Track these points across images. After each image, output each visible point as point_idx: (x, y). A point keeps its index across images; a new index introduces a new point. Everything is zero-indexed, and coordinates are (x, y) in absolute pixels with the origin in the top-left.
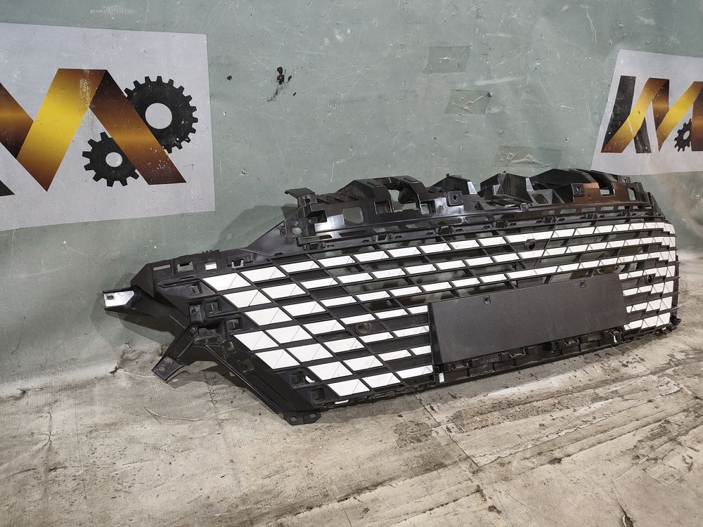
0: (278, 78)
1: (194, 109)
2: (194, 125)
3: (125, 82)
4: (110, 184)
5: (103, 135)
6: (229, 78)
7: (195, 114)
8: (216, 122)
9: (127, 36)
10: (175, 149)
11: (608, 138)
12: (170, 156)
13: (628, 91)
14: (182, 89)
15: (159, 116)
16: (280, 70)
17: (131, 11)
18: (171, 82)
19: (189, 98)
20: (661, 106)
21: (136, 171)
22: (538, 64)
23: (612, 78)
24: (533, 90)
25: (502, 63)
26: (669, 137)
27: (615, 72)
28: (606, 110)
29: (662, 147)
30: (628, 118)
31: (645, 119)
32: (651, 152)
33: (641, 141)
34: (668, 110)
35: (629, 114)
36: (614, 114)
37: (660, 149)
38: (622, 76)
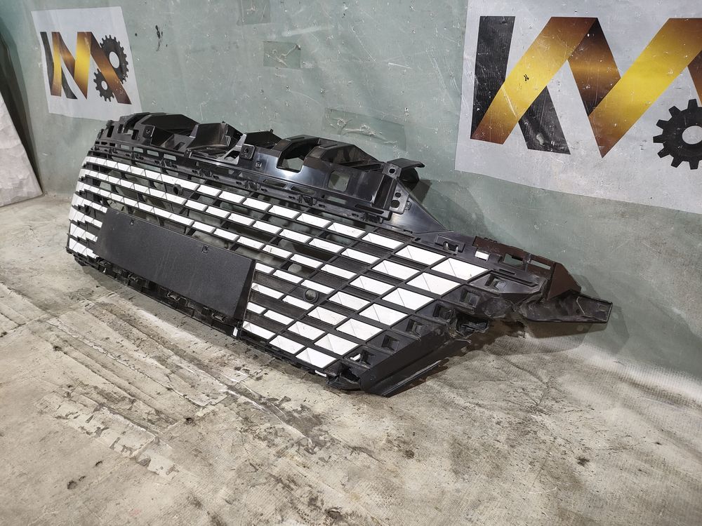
0: (157, 34)
1: (126, 56)
2: (127, 67)
3: (99, 39)
4: (106, 100)
5: (98, 70)
6: (136, 35)
7: (126, 59)
8: (135, 66)
10: (124, 81)
11: (478, 117)
12: (123, 85)
13: (496, 41)
16: (157, 27)
18: (115, 38)
19: (123, 48)
20: (595, 68)
21: (113, 94)
22: (346, 8)
23: (465, 21)
24: (348, 42)
25: (301, 11)
26: (631, 132)
27: (469, 10)
28: (465, 72)
29: (614, 150)
30: (503, 87)
31: (546, 91)
32: (567, 152)
33: (538, 128)
34: (616, 78)
35: (503, 80)
36: (479, 79)
37: (603, 153)
38: (482, 18)
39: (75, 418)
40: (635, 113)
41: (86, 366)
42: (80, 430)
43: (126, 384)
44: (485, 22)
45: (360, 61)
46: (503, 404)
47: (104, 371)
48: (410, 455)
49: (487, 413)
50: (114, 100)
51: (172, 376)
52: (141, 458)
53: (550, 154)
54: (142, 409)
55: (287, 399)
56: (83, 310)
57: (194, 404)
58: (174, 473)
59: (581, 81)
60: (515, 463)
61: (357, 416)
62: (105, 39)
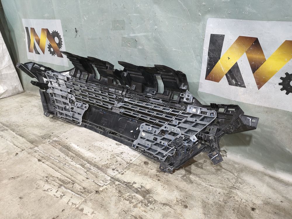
0: (76, 31)
2: (62, 43)
4: (52, 55)
5: (50, 43)
6: (66, 31)
7: (62, 40)
10: (60, 48)
11: (208, 72)
13: (217, 43)
17: (49, 15)
18: (57, 32)
19: (60, 36)
20: (256, 56)
21: (56, 53)
22: (157, 27)
23: (204, 35)
24: (156, 40)
25: (138, 27)
26: (270, 81)
27: (206, 31)
28: (204, 54)
29: (263, 87)
30: (219, 61)
31: (236, 63)
32: (245, 87)
33: (233, 78)
34: (265, 60)
35: (219, 58)
36: (209, 57)
37: (259, 88)
38: (211, 35)
39: (51, 191)
40: (272, 74)
41: (52, 168)
42: (53, 196)
43: (69, 176)
44: (213, 37)
45: (161, 47)
46: (221, 185)
47: (60, 170)
48: (186, 207)
49: (215, 189)
50: (56, 56)
51: (88, 172)
52: (80, 208)
53: (238, 88)
54: (77, 187)
55: (135, 183)
56: (48, 143)
57: (98, 185)
58: (93, 215)
59: (250, 61)
60: (227, 210)
61: (163, 190)
62: (53, 32)
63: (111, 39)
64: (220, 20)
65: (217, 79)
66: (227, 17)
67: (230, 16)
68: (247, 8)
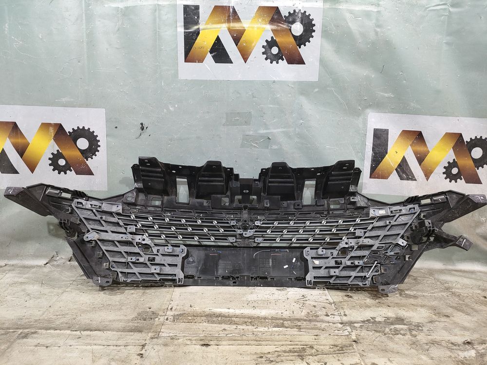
0: (141, 128)
1: (99, 141)
2: (98, 148)
3: (68, 129)
4: (59, 173)
5: (58, 151)
6: (116, 127)
7: (99, 144)
8: (109, 147)
9: (70, 109)
10: (89, 159)
11: (373, 169)
12: (87, 162)
13: (382, 138)
14: (93, 132)
15: (83, 144)
16: (142, 124)
17: (72, 100)
18: (89, 129)
19: (97, 136)
20: (420, 149)
21: (71, 168)
23: (366, 130)
24: (302, 136)
25: (274, 121)
26: (435, 171)
27: (368, 126)
28: (367, 150)
30: (387, 156)
31: (404, 157)
32: (416, 180)
33: (404, 172)
34: (428, 152)
35: (387, 153)
36: (374, 153)
37: (427, 179)
38: (374, 129)
40: (437, 164)
41: (246, 345)
43: (289, 343)
44: (376, 131)
45: (309, 145)
46: (437, 290)
47: (263, 343)
48: (447, 316)
49: (439, 294)
50: (71, 173)
51: (303, 330)
53: (410, 182)
54: (323, 348)
55: (373, 318)
57: (342, 335)
59: (416, 153)
60: (473, 305)
61: (408, 312)
63: (221, 138)
64: (382, 115)
65: (384, 176)
66: (389, 112)
67: (393, 111)
68: (412, 104)
